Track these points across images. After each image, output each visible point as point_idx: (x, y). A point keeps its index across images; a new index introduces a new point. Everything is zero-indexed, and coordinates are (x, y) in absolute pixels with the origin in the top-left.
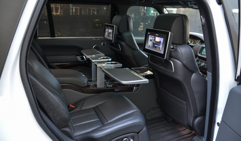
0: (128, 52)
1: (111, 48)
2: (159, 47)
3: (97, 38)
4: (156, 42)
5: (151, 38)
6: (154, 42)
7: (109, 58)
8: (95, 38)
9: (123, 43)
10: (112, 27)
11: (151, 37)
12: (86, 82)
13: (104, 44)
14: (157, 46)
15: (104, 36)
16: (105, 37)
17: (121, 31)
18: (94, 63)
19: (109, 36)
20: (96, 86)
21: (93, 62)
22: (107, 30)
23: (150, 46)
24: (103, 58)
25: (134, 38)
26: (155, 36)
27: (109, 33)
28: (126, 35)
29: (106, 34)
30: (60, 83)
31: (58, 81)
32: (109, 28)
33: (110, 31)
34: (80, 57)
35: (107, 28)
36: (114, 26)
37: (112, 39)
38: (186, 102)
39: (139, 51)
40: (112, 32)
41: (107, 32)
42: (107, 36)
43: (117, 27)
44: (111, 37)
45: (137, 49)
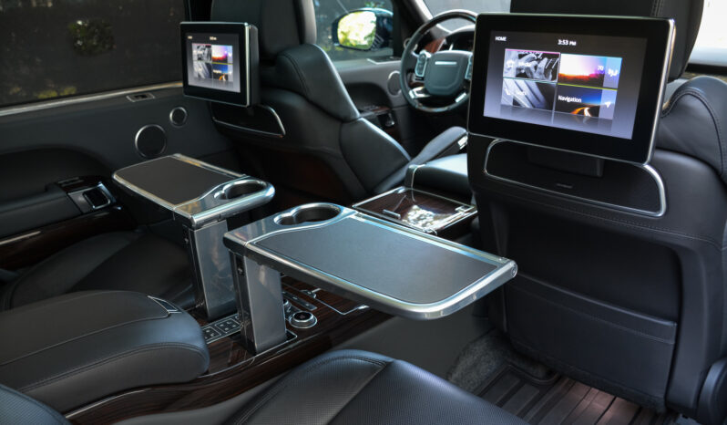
0: (321, 136)
2: (595, 104)
3: (143, 95)
4: (564, 79)
6: (549, 81)
7: (262, 183)
8: (136, 96)
9: (294, 101)
10: (231, 34)
11: (521, 56)
13: (178, 115)
14: (579, 101)
15: (185, 80)
16: (191, 82)
17: (273, 47)
18: (205, 226)
19: (217, 76)
21: (200, 225)
22: (197, 50)
23: (515, 103)
24: (234, 194)
25: (335, 67)
26: (554, 51)
27: (214, 66)
28: (298, 59)
29: (198, 69)
32: (212, 38)
33: (218, 51)
34: (84, 194)
35: (195, 40)
36: (243, 27)
37: (237, 89)
38: (678, 320)
39: (363, 122)
40: (230, 55)
41: (200, 59)
42: (203, 76)
43: (256, 29)
44: (231, 81)
45: (353, 117)
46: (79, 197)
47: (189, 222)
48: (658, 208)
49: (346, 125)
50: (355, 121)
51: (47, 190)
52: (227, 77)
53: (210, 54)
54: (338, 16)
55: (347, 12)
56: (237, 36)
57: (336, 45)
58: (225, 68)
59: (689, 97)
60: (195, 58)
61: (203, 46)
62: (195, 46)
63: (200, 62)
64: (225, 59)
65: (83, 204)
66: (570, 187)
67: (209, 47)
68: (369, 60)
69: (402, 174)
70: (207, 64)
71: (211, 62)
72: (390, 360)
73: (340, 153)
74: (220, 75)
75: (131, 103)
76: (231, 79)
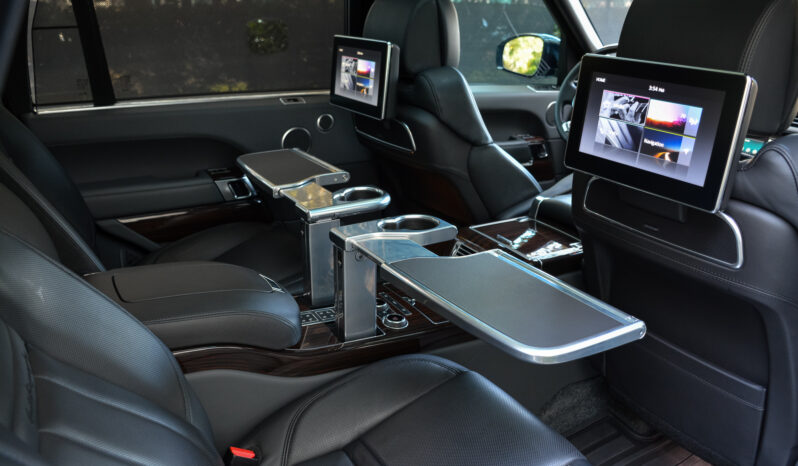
0: (450, 156)
1: (363, 140)
2: (675, 149)
3: (295, 99)
4: (651, 123)
5: (618, 105)
6: (637, 123)
7: (380, 191)
8: (289, 99)
9: (427, 120)
10: (375, 52)
11: (616, 98)
12: (294, 321)
13: (325, 121)
14: (661, 145)
15: (332, 89)
16: (338, 92)
17: (414, 66)
18: (319, 222)
19: (360, 89)
20: (336, 330)
21: (314, 220)
22: (345, 63)
23: (607, 142)
24: (353, 197)
25: (471, 91)
26: (644, 96)
27: (359, 78)
28: (437, 80)
29: (344, 79)
30: (173, 350)
31: (161, 336)
32: (359, 53)
33: (363, 66)
34: (229, 183)
35: (345, 54)
36: (386, 45)
37: (374, 102)
38: (766, 385)
39: (493, 148)
40: (373, 70)
41: (347, 71)
42: (348, 88)
43: (398, 48)
44: (370, 95)
45: (483, 142)
46: (224, 186)
47: (306, 215)
48: (735, 260)
49: (476, 148)
50: (485, 146)
51: (197, 175)
52: (367, 90)
53: (355, 68)
54: (504, 39)
55: (517, 35)
56: (380, 53)
57: (499, 68)
58: (366, 82)
59: (773, 153)
60: (343, 70)
61: (351, 59)
62: (344, 58)
63: (346, 74)
64: (367, 74)
65: (227, 193)
66: (656, 229)
67: (356, 61)
68: (529, 87)
69: (528, 205)
70: (353, 77)
71: (356, 75)
72: (465, 369)
73: (466, 174)
74: (362, 88)
75: (282, 105)
76: (371, 93)
